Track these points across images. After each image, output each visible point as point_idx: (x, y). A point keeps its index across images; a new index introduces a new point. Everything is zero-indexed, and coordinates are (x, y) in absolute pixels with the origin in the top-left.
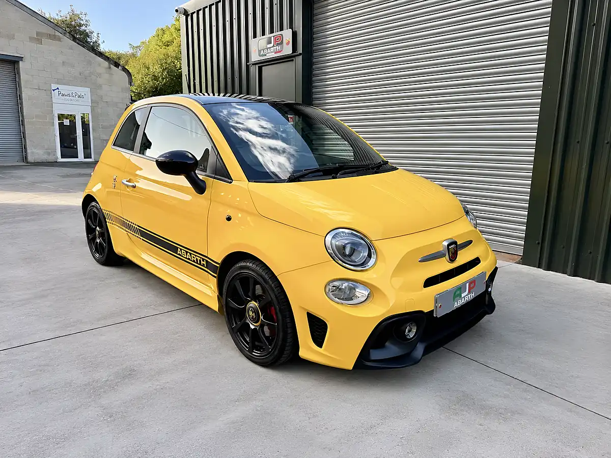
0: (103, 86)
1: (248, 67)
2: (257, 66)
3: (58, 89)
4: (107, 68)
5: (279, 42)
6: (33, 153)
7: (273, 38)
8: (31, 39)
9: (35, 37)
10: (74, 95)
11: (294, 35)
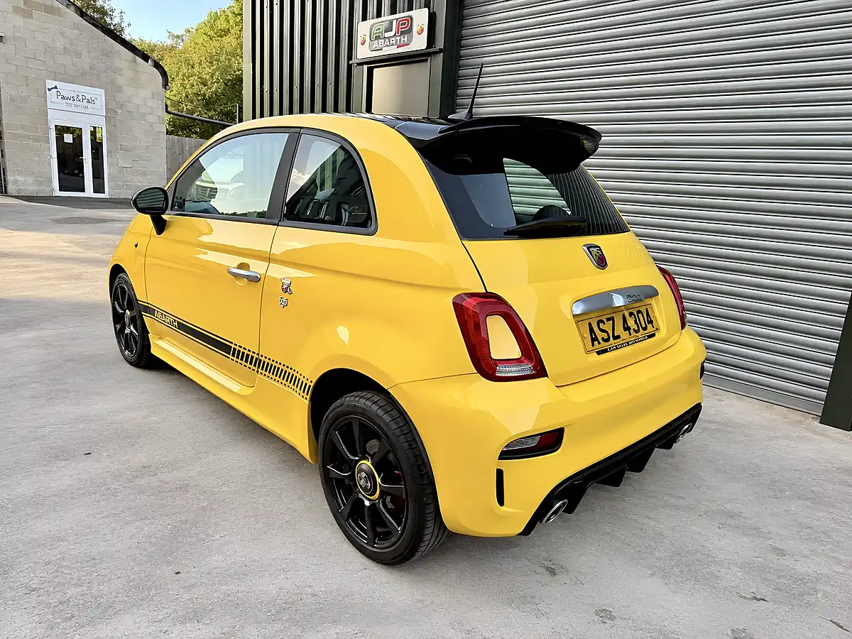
0: (124, 88)
1: (349, 67)
2: (365, 67)
3: (56, 88)
4: (131, 61)
5: (406, 29)
6: (16, 182)
7: (395, 22)
8: (16, 10)
9: (22, 6)
10: (80, 98)
11: (432, 18)
